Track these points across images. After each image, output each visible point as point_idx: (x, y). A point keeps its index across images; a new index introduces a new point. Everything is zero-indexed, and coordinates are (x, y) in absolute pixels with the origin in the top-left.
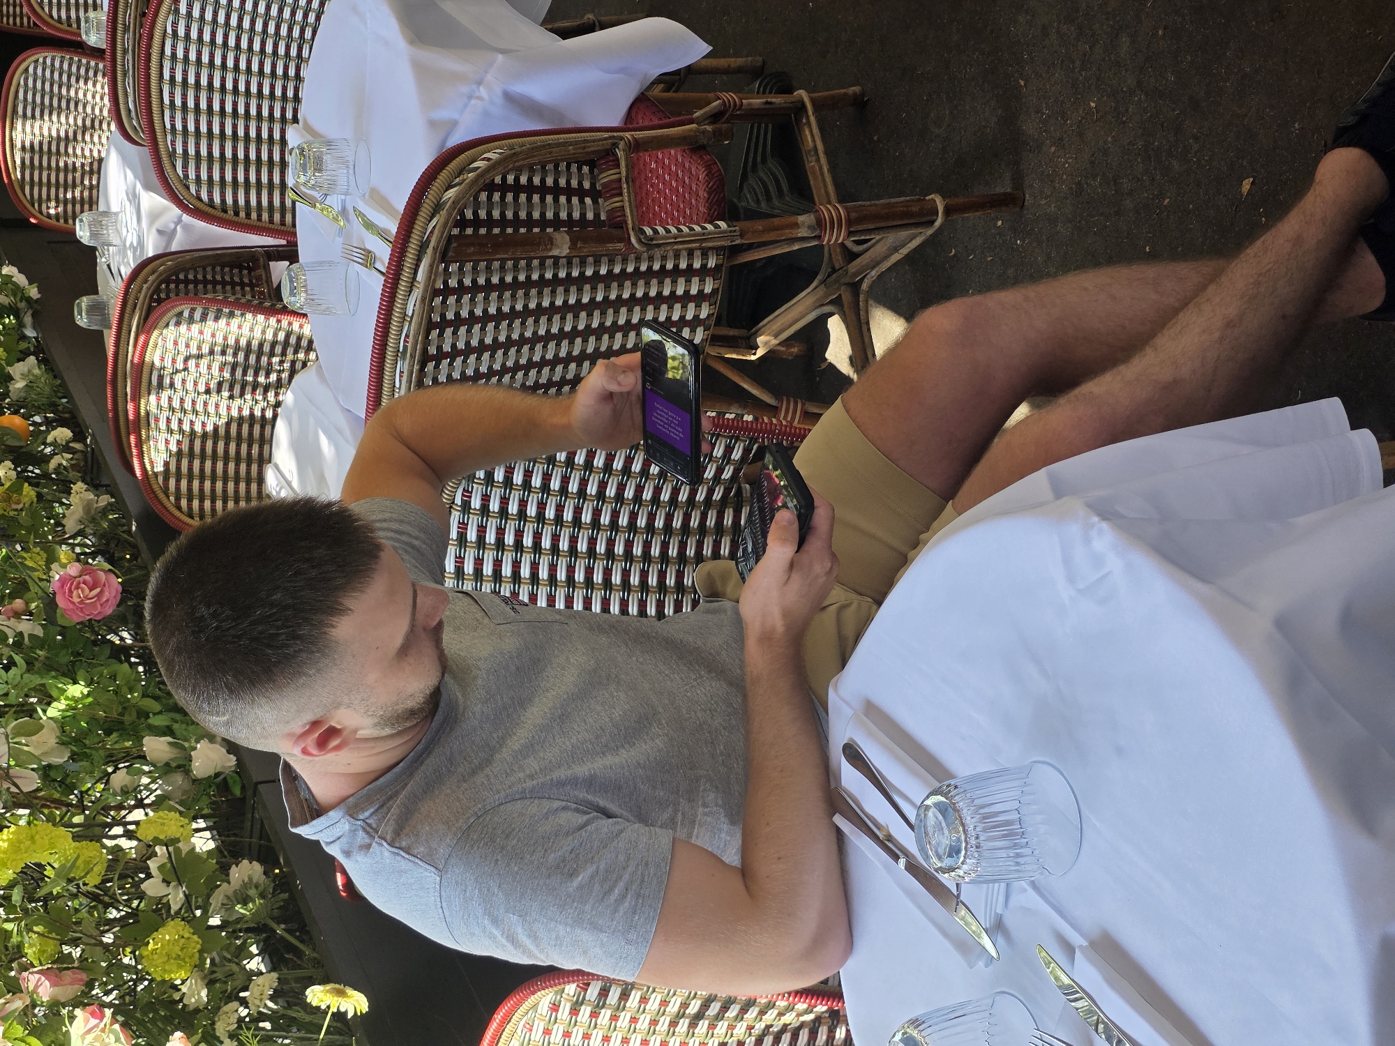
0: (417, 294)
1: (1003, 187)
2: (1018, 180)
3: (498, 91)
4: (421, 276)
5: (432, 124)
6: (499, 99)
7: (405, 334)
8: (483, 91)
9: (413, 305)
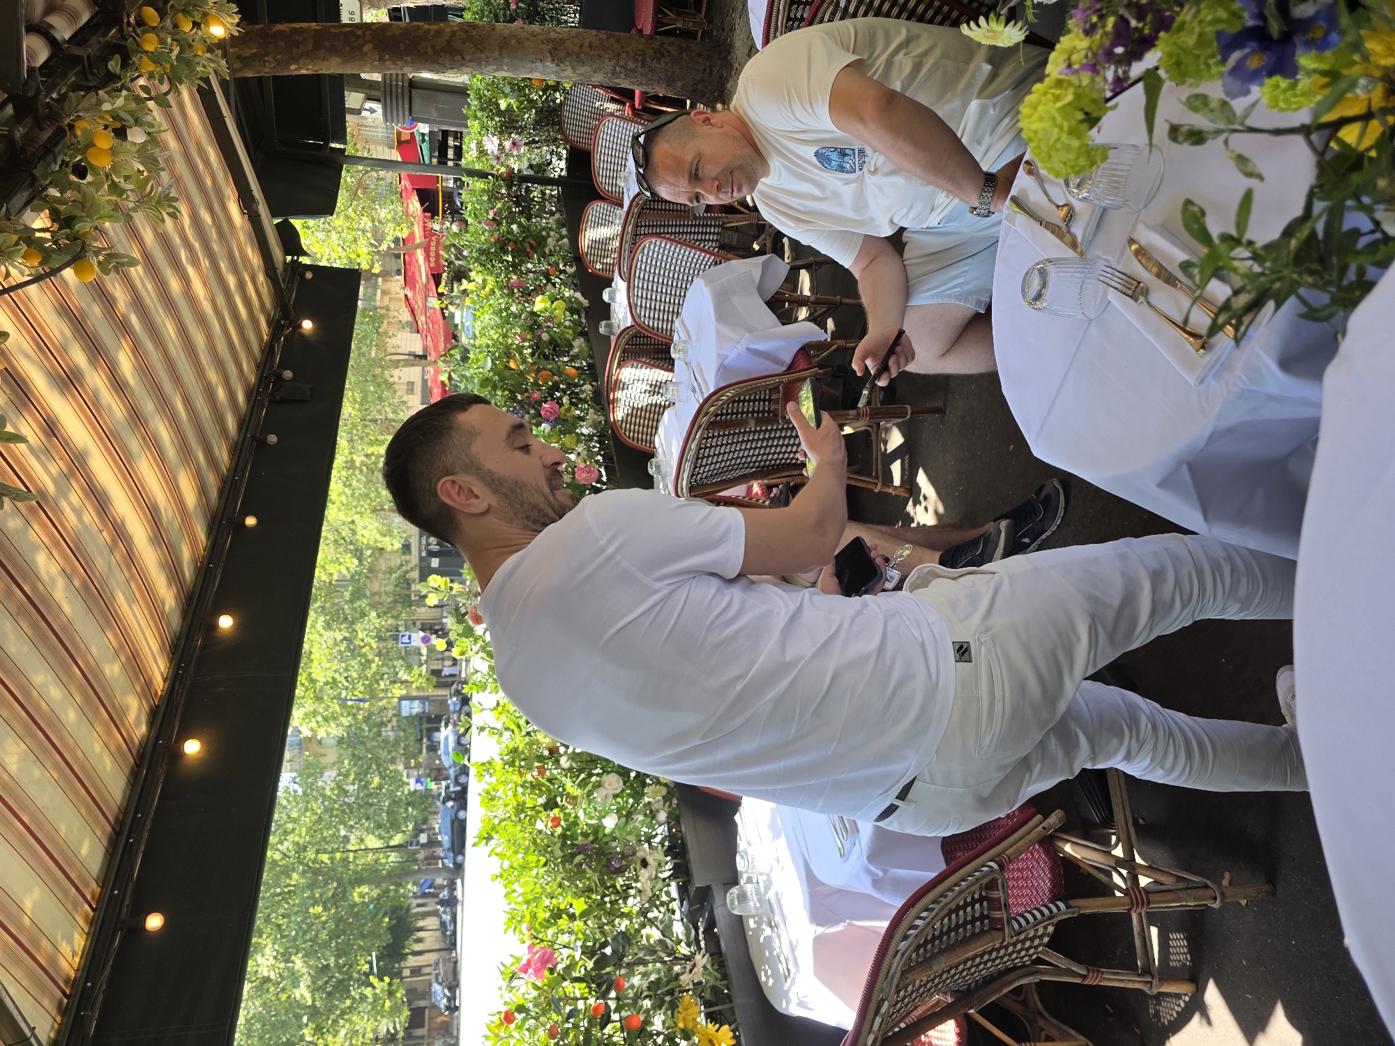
0: (696, 442)
1: (939, 404)
2: (945, 405)
3: (745, 346)
4: (698, 436)
5: (719, 355)
6: (745, 350)
7: (691, 455)
8: (739, 346)
9: (694, 446)
